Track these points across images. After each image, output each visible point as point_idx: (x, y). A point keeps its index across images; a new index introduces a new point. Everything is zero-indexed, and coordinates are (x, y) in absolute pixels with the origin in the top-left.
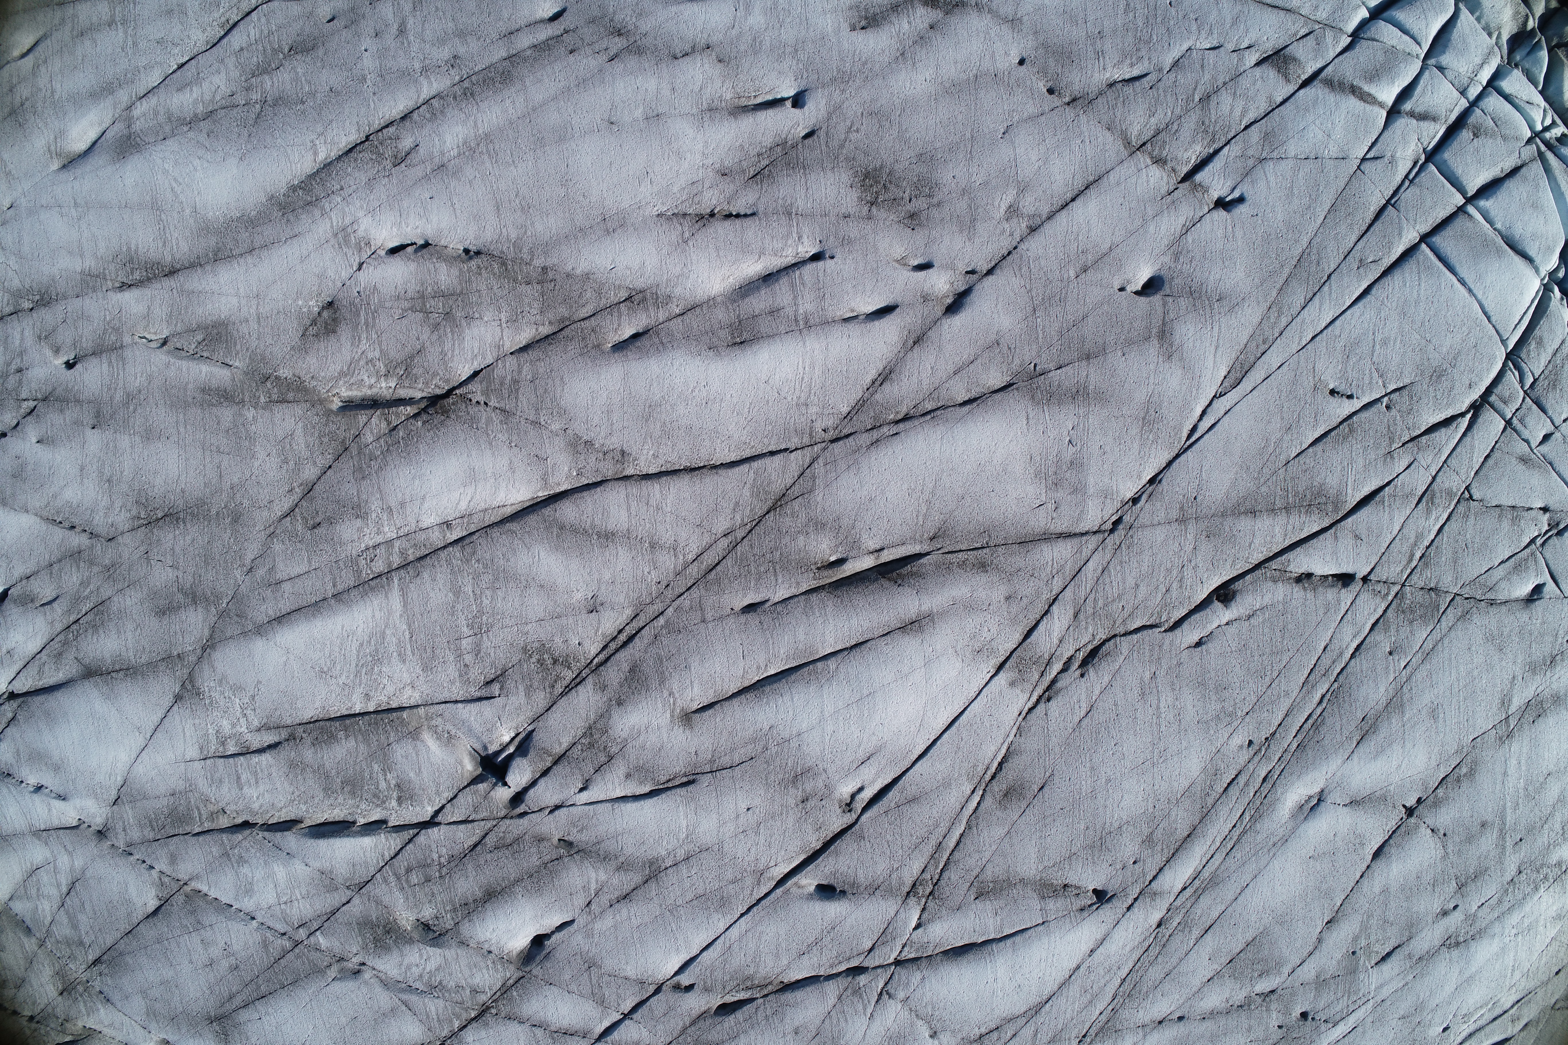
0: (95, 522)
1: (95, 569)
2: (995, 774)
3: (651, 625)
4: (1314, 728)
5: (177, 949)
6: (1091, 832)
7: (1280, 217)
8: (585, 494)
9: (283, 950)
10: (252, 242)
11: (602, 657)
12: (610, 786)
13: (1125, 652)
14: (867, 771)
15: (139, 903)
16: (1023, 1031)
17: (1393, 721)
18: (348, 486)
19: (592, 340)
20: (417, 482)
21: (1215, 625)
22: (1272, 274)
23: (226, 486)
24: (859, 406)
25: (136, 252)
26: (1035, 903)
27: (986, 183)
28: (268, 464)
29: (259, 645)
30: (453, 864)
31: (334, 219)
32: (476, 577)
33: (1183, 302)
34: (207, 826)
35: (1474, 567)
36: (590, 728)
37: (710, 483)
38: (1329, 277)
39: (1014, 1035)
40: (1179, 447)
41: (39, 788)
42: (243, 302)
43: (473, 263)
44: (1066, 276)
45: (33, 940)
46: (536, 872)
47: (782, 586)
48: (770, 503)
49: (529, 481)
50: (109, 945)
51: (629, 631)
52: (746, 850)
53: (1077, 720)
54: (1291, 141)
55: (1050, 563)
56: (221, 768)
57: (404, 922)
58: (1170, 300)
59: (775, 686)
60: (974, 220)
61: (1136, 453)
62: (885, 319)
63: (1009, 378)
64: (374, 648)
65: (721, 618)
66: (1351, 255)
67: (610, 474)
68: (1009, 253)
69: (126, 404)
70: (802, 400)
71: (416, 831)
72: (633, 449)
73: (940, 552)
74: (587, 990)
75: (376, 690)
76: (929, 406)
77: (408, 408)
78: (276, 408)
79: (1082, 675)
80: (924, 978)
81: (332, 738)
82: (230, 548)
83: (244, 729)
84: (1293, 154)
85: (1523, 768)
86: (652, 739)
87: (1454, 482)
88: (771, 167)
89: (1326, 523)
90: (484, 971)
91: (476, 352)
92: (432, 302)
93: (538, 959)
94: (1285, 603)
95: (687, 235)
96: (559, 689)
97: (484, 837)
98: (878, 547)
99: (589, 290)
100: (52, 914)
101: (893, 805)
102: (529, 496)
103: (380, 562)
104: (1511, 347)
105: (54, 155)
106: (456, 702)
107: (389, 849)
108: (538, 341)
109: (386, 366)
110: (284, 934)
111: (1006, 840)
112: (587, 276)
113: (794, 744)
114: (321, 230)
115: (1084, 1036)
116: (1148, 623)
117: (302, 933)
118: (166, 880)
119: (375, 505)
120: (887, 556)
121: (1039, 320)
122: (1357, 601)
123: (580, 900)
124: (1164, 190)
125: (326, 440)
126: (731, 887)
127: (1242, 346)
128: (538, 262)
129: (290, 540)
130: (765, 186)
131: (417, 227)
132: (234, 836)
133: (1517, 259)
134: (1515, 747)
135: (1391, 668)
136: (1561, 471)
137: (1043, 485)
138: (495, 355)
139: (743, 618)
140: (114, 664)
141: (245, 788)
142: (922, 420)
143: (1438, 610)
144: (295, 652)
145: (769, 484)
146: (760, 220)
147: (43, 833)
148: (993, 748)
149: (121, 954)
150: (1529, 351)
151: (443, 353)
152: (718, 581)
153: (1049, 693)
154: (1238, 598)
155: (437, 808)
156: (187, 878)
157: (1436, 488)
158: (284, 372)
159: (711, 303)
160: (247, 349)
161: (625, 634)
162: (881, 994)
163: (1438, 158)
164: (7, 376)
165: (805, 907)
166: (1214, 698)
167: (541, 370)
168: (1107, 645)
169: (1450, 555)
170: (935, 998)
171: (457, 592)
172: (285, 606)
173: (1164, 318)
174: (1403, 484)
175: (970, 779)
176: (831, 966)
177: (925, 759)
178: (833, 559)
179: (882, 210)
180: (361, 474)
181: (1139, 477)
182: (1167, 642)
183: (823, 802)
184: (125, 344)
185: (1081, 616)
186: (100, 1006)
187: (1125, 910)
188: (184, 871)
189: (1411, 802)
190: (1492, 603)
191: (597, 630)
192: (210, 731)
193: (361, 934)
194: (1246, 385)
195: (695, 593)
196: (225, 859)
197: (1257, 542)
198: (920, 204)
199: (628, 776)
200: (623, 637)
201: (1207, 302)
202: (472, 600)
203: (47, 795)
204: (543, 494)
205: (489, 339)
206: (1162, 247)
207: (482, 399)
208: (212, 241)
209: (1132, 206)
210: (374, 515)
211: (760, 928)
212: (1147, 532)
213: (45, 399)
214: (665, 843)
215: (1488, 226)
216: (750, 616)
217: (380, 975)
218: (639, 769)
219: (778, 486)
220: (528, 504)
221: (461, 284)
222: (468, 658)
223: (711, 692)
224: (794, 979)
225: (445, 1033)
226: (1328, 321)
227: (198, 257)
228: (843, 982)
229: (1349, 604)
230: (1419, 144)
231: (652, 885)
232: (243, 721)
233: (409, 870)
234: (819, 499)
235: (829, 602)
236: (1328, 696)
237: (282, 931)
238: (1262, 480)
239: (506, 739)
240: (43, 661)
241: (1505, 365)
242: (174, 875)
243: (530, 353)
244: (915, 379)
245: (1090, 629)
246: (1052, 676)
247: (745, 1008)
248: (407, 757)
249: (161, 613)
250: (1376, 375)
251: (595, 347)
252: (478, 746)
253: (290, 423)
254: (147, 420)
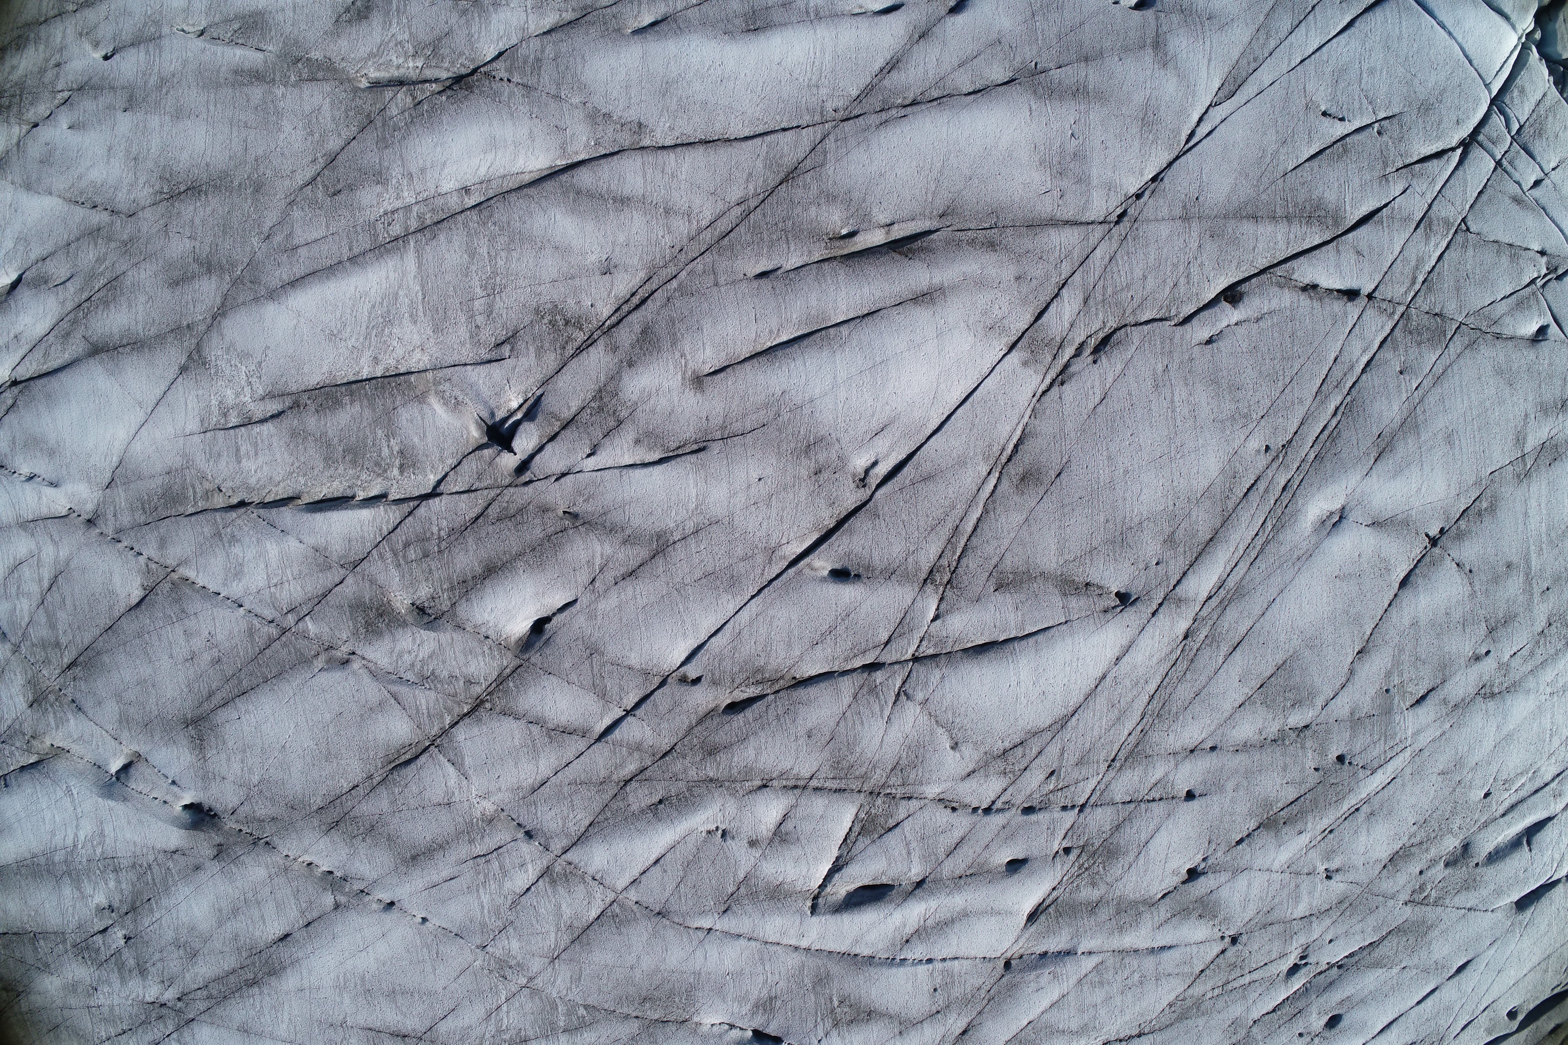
0: (117, 199)
1: (113, 245)
2: (1011, 456)
3: (664, 287)
4: (1330, 439)
5: (157, 644)
6: (1111, 526)
8: (602, 161)
9: (269, 639)
11: (614, 319)
12: (618, 451)
13: (1136, 342)
14: (881, 443)
15: (123, 595)
16: (1049, 748)
17: (1409, 442)
18: (370, 154)
19: (613, 24)
20: (439, 149)
21: (1224, 324)
23: (251, 158)
24: (868, 91)
26: (1057, 600)
28: (294, 136)
29: (270, 309)
30: (453, 538)
32: (492, 239)
33: (1175, 18)
34: (201, 505)
35: (1478, 299)
36: (600, 391)
37: (723, 155)
38: (1313, 7)
39: (1040, 753)
40: (1179, 149)
41: (31, 478)
45: (8, 646)
46: (539, 545)
47: (794, 254)
48: (782, 175)
49: (548, 150)
50: (86, 642)
51: (642, 294)
52: (757, 524)
53: (1091, 406)
55: (1058, 248)
56: (221, 440)
57: (398, 605)
58: (1163, 15)
59: (788, 351)
61: (1138, 151)
62: (892, 16)
63: (1011, 74)
64: (385, 309)
65: (733, 282)
67: (627, 144)
69: (159, 88)
70: (813, 82)
71: (416, 503)
72: (651, 123)
73: (950, 229)
74: (587, 680)
75: (385, 352)
76: (935, 93)
77: (434, 85)
78: (305, 86)
79: (1095, 362)
80: (943, 677)
81: (337, 403)
82: (249, 216)
83: (248, 399)
85: (1544, 512)
86: (662, 403)
87: (1450, 212)
89: (1327, 236)
90: (480, 658)
91: (501, 34)
93: (538, 645)
94: (1292, 309)
96: (570, 351)
97: (487, 508)
98: (888, 222)
100: (30, 613)
101: (907, 482)
102: (548, 164)
103: (398, 226)
104: (1494, 92)
106: (466, 365)
107: (388, 522)
108: (561, 26)
109: (414, 47)
110: (272, 622)
111: (1025, 527)
113: (807, 411)
115: (1113, 760)
116: (1158, 317)
117: (291, 619)
118: (153, 566)
119: (396, 172)
120: (898, 232)
121: (1038, 23)
122: (1364, 316)
123: (584, 577)
125: (352, 113)
126: (742, 564)
127: (1234, 62)
129: (310, 207)
132: (228, 516)
133: (1495, 16)
134: (1534, 488)
135: (1403, 386)
136: (1554, 217)
137: (1048, 173)
138: (520, 36)
139: (755, 284)
140: (121, 339)
141: (244, 461)
142: (929, 105)
143: (1445, 335)
144: (306, 315)
145: (781, 157)
147: (28, 525)
148: (1008, 428)
149: (99, 654)
150: (1513, 98)
151: (470, 35)
152: (731, 247)
153: (1062, 377)
154: (1246, 299)
155: (439, 477)
156: (175, 564)
157: (1433, 215)
158: (315, 55)
160: (281, 35)
161: (637, 297)
162: (898, 695)
164: (45, 71)
165: (819, 589)
166: (1227, 397)
167: (563, 50)
168: (1118, 333)
169: (1452, 282)
170: (956, 702)
171: (472, 254)
172: (299, 270)
173: (1157, 30)
174: (1400, 208)
175: (986, 459)
176: (846, 660)
177: (939, 434)
178: (844, 232)
180: (383, 143)
181: (1142, 174)
182: (1178, 336)
183: (837, 475)
184: (163, 35)
185: (1091, 302)
186: (70, 716)
187: (1150, 615)
188: (173, 555)
189: (1434, 532)
190: (1498, 336)
191: (610, 292)
192: (213, 402)
193: (354, 619)
194: (1239, 98)
195: (708, 258)
196: (217, 539)
197: (1260, 246)
199: (637, 442)
200: (636, 300)
201: (1198, 20)
202: (487, 261)
203: (39, 483)
204: (562, 162)
205: (515, 22)
207: (505, 76)
210: (394, 181)
211: (771, 612)
212: (1152, 226)
213: (80, 89)
214: (673, 514)
216: (763, 282)
217: (370, 665)
218: (648, 434)
219: (790, 160)
220: (546, 173)
222: (480, 319)
223: (723, 354)
224: (806, 675)
225: (435, 730)
226: (1315, 47)
228: (858, 679)
229: (1356, 318)
231: (660, 561)
232: (247, 390)
233: (407, 545)
234: (831, 172)
235: (842, 272)
236: (1342, 409)
237: (270, 618)
238: (1261, 188)
239: (514, 405)
240: (50, 342)
241: (1490, 108)
242: (162, 561)
243: (553, 35)
244: (921, 69)
245: (1101, 316)
246: (1065, 360)
247: (755, 706)
248: (412, 421)
249: (175, 284)
250: (1365, 101)
251: (615, 30)
252: (485, 415)
253: (317, 99)
254: (178, 100)
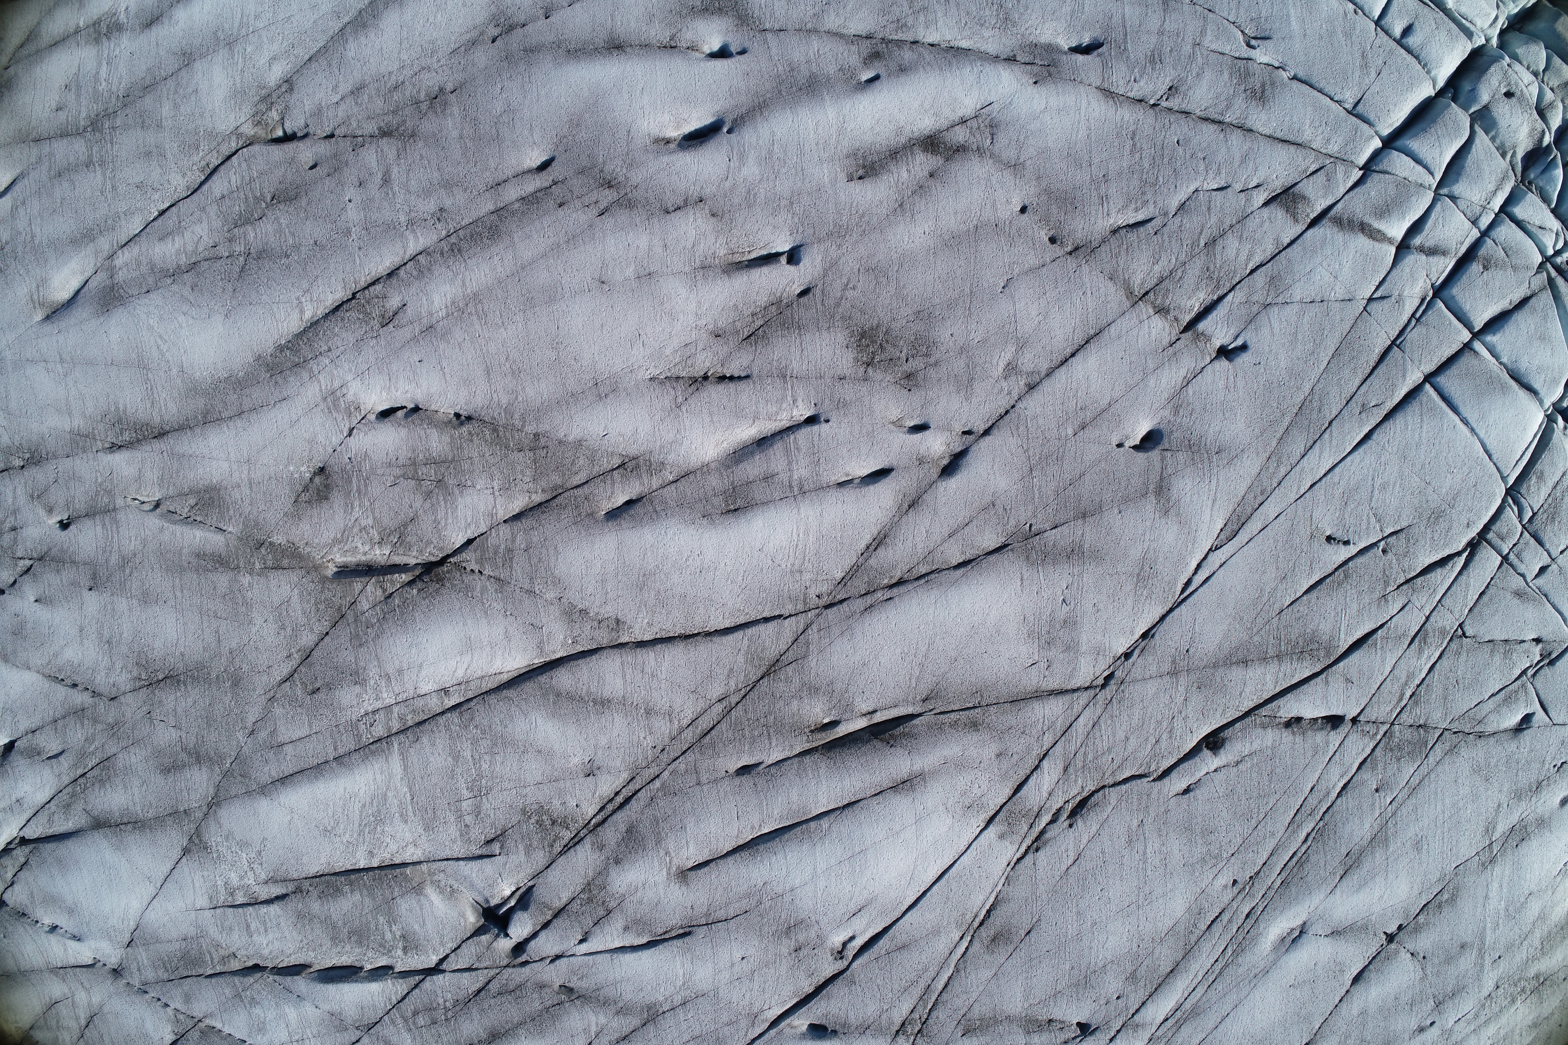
0: (97, 682)
1: (100, 727)
2: (983, 920)
3: (647, 787)
4: (1298, 865)
6: (1076, 972)
7: (1283, 364)
8: (580, 662)
10: (241, 404)
11: (599, 818)
12: (609, 938)
13: (1113, 802)
14: (857, 922)
15: (156, 1037)
17: (1377, 855)
18: (346, 653)
19: (586, 508)
20: (414, 651)
21: (1204, 772)
22: (1272, 424)
23: (225, 650)
24: (853, 572)
25: (125, 411)
26: (1021, 1037)
27: (984, 341)
28: (266, 630)
29: (263, 804)
30: (458, 1008)
31: (323, 382)
32: (475, 742)
33: (1181, 457)
34: (219, 969)
35: (1463, 702)
36: (589, 884)
37: (704, 650)
38: (1330, 423)
40: (1173, 601)
41: (54, 928)
42: (235, 467)
43: (464, 429)
44: (1063, 434)
46: (538, 1016)
47: (776, 749)
48: (764, 669)
49: (525, 650)
51: (625, 793)
52: (741, 995)
53: (1064, 868)
54: (1297, 284)
55: (1041, 720)
56: (231, 917)
58: (1169, 454)
59: (769, 844)
60: (971, 380)
61: (1130, 610)
62: (880, 483)
63: (1003, 540)
64: (376, 809)
65: (716, 781)
66: (1353, 400)
67: (605, 642)
68: (1007, 412)
69: (122, 567)
70: (796, 567)
71: (421, 977)
72: (628, 617)
73: (933, 713)
75: (380, 848)
76: (923, 570)
77: (403, 576)
78: (272, 574)
79: (1071, 826)
81: (337, 891)
82: (231, 711)
83: (251, 882)
84: (1298, 297)
85: (1505, 891)
86: (649, 895)
87: (1447, 621)
88: (765, 328)
89: (1317, 668)
91: (469, 520)
92: (424, 469)
94: (1273, 748)
95: (680, 399)
96: (558, 848)
97: (487, 984)
98: (871, 709)
99: (582, 457)
101: (883, 952)
102: (525, 663)
103: (380, 727)
104: (1511, 482)
105: (37, 305)
106: (458, 859)
107: (396, 993)
108: (531, 509)
109: (379, 533)
111: (993, 981)
112: (579, 443)
113: (787, 898)
114: (310, 394)
116: (1137, 773)
118: (181, 1017)
119: (373, 672)
120: (879, 717)
121: (1035, 480)
122: (1346, 742)
123: (581, 1042)
124: (1166, 342)
125: (322, 607)
126: (726, 1028)
127: (1240, 498)
128: (530, 429)
129: (290, 705)
130: (759, 347)
131: (407, 392)
132: (246, 979)
133: (1522, 394)
134: (1497, 871)
135: (1377, 804)
136: (1556, 602)
137: (1036, 645)
138: (488, 523)
139: (737, 781)
140: (122, 817)
141: (255, 936)
142: (916, 584)
143: (1426, 746)
144: (299, 812)
145: (763, 651)
146: (754, 383)
147: (58, 971)
148: (982, 898)
150: (1529, 486)
151: (437, 521)
152: (713, 745)
153: (1037, 844)
154: (1227, 746)
155: (441, 957)
156: (201, 1016)
157: (1429, 627)
158: (278, 539)
159: (705, 469)
160: (240, 515)
161: (622, 796)
163: (1445, 293)
166: (1200, 841)
167: (535, 539)
168: (1096, 796)
169: (1440, 692)
171: (456, 757)
172: (288, 768)
173: (1162, 473)
174: (1396, 627)
175: (958, 925)
177: (915, 910)
178: (826, 721)
179: (878, 371)
180: (357, 640)
181: (1132, 633)
182: (1155, 791)
183: (816, 951)
184: (117, 507)
185: (1071, 770)
187: (1108, 1041)
188: (198, 1009)
189: (1392, 929)
190: (1480, 736)
191: (595, 793)
192: (219, 882)
194: (1243, 537)
195: (690, 757)
196: (238, 999)
197: (1248, 689)
198: (917, 364)
199: (626, 928)
200: (620, 799)
201: (1206, 455)
202: (471, 764)
203: (63, 936)
204: (538, 661)
205: (482, 507)
206: (1162, 401)
207: (476, 568)
208: (201, 403)
209: (1133, 359)
210: (372, 682)
212: (1138, 687)
213: (40, 559)
214: (662, 990)
215: (1494, 360)
216: (744, 778)
218: (636, 922)
219: (772, 653)
220: (524, 670)
221: (452, 451)
222: (469, 819)
223: (706, 851)
226: (1328, 468)
227: (187, 418)
229: (1337, 745)
230: (1428, 281)
231: (651, 1028)
232: (250, 874)
233: (416, 1013)
234: (813, 664)
235: (822, 763)
236: (1313, 834)
238: (1255, 630)
239: (508, 893)
240: (52, 810)
241: (1504, 501)
242: (188, 1013)
243: (524, 521)
244: (909, 543)
245: (1080, 782)
246: (1041, 827)
248: (411, 911)
249: (167, 770)
250: (1373, 520)
251: (588, 515)
252: (480, 899)
253: (285, 590)
254: (143, 584)
